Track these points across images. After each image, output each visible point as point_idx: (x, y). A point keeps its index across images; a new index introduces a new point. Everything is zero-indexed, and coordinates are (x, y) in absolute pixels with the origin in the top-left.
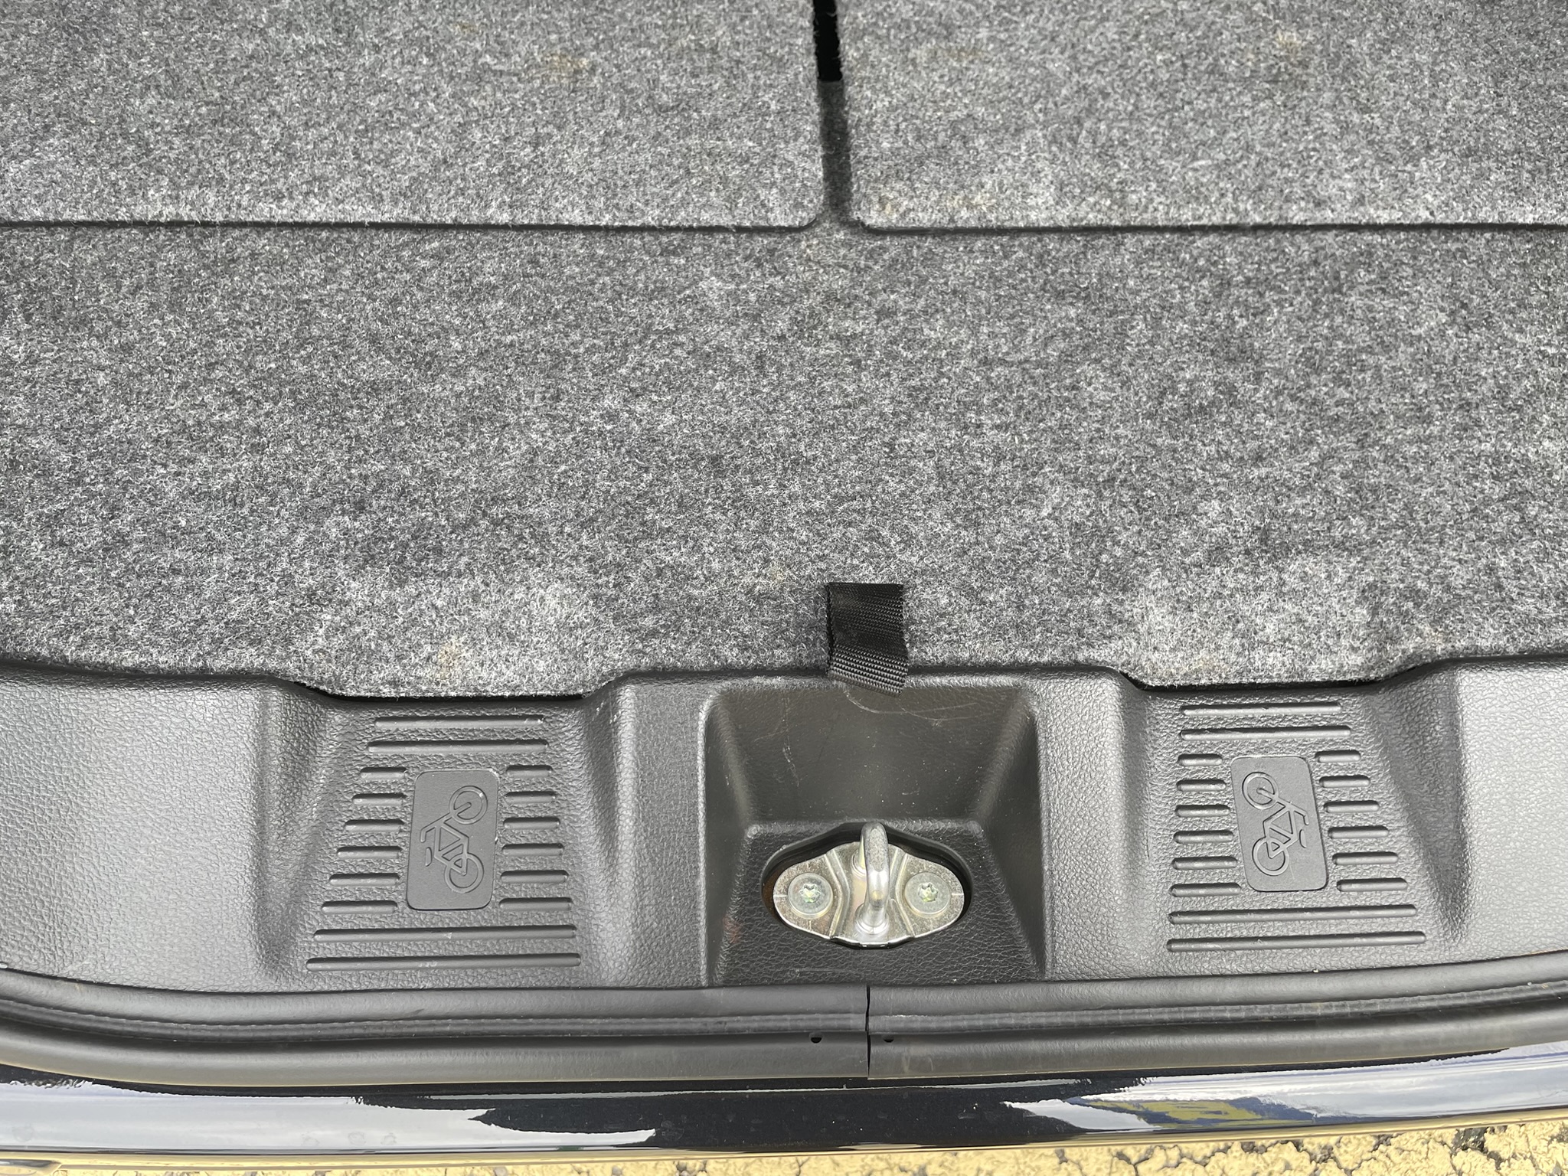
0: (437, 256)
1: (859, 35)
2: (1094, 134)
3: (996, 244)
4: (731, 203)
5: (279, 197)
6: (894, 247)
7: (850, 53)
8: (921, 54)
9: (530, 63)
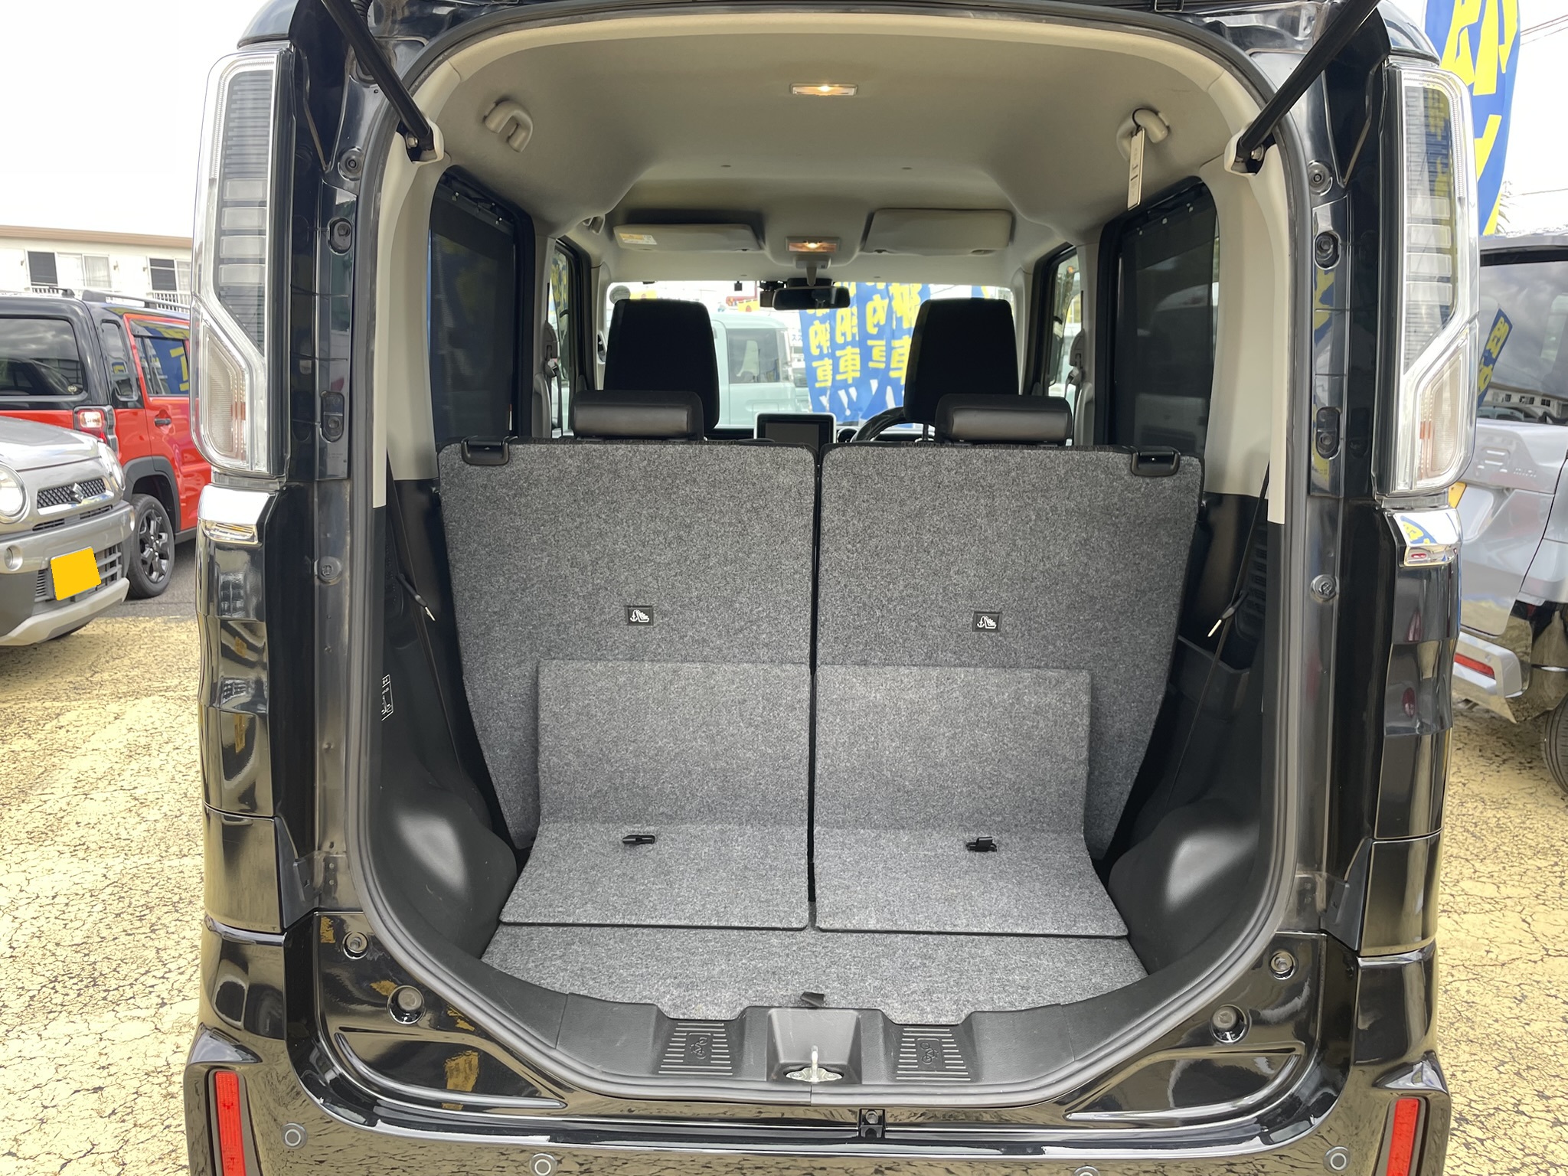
0: (695, 934)
1: (821, 888)
2: (889, 909)
3: (860, 935)
4: (781, 921)
5: (652, 918)
6: (829, 934)
7: (818, 892)
8: (839, 892)
9: (723, 892)
